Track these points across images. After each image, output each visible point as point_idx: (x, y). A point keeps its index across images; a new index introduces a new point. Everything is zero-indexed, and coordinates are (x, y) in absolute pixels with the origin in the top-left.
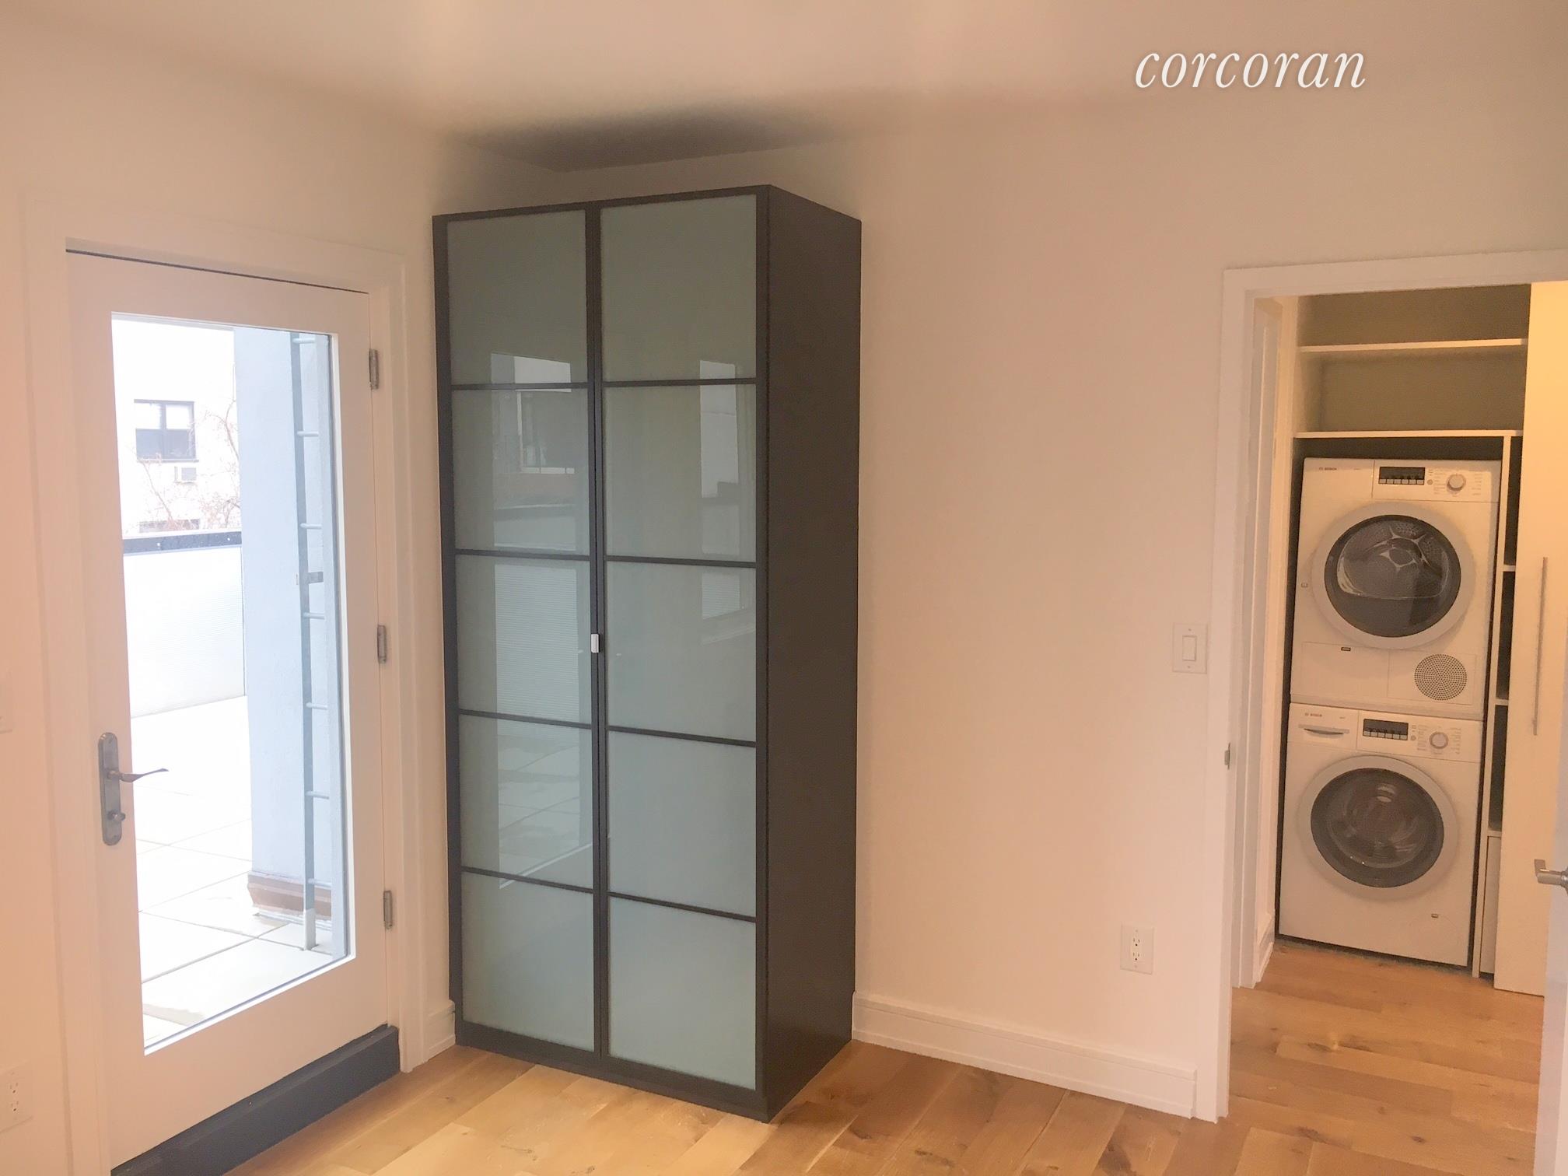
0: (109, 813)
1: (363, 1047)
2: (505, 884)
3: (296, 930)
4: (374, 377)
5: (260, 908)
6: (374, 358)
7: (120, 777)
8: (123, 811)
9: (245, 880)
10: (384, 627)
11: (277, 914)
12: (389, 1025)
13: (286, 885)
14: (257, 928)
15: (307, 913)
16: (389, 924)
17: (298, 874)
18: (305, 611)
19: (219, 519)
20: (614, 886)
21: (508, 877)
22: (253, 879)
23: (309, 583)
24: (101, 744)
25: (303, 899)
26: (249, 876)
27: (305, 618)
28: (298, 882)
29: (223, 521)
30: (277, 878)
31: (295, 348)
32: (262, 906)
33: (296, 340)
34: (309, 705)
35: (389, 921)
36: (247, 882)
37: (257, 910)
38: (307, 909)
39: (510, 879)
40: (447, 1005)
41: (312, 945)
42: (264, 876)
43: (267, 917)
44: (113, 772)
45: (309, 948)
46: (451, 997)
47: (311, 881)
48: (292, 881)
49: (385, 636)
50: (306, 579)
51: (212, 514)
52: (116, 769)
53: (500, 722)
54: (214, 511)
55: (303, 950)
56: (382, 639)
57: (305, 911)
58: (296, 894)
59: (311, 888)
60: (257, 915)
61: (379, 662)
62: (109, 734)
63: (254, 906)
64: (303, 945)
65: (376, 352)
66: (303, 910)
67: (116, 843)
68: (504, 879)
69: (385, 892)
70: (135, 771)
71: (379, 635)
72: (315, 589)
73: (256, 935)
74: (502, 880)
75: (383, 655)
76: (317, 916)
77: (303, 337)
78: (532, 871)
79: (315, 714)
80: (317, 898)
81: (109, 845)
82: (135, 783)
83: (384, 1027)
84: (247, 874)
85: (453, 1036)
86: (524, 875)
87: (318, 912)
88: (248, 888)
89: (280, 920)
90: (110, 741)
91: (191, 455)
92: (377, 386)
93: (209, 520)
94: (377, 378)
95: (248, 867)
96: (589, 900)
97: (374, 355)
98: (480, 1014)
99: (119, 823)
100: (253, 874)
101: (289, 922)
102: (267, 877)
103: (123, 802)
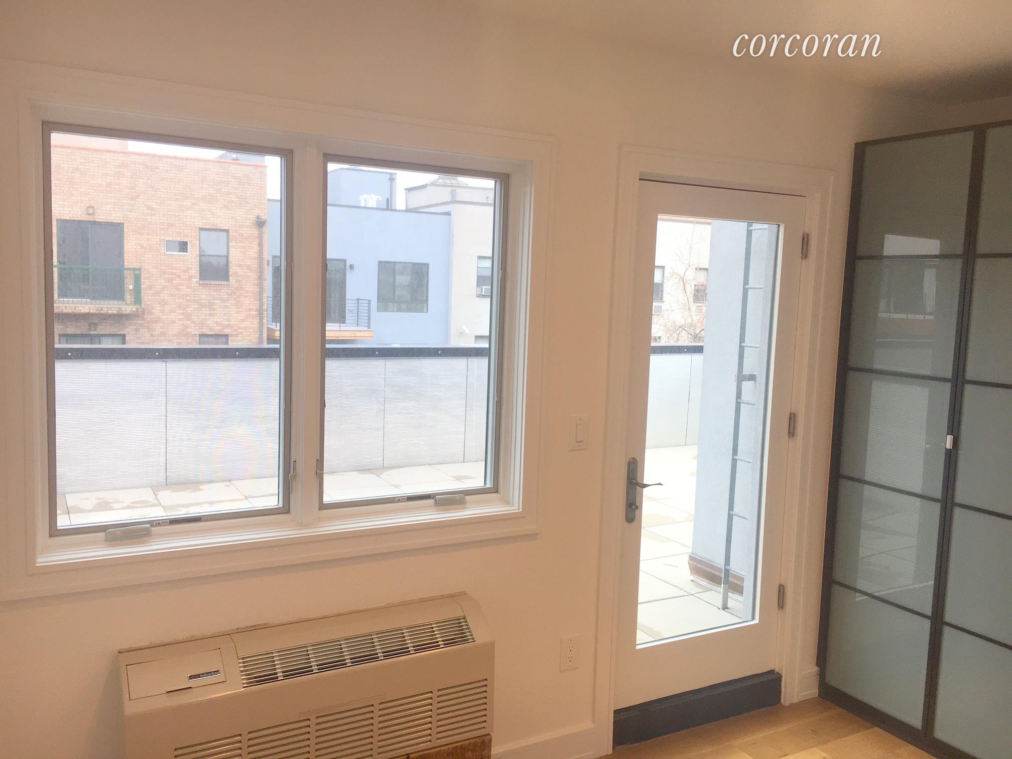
0: (630, 504)
1: (757, 681)
2: (860, 598)
3: (716, 595)
4: (805, 251)
5: (694, 577)
6: (806, 239)
7: (637, 484)
8: (637, 504)
9: (687, 558)
10: (794, 413)
11: (704, 583)
12: (776, 672)
13: (712, 567)
14: (693, 589)
15: (724, 588)
16: (781, 606)
17: (720, 561)
18: (739, 398)
19: (674, 337)
20: (948, 618)
21: (865, 593)
22: (692, 558)
23: (743, 381)
24: (629, 464)
25: (722, 578)
26: (690, 556)
27: (739, 403)
28: (719, 566)
29: (676, 339)
30: (706, 561)
31: (749, 233)
32: (696, 576)
33: (750, 228)
34: (736, 457)
35: (781, 605)
36: (688, 559)
37: (692, 578)
38: (724, 584)
39: (866, 595)
40: (813, 669)
41: (725, 607)
42: (698, 558)
43: (698, 584)
44: (634, 481)
45: (724, 609)
46: (818, 664)
47: (727, 567)
48: (715, 565)
49: (794, 420)
50: (741, 378)
51: (670, 334)
52: (636, 479)
53: (866, 486)
54: (672, 333)
55: (719, 609)
56: (792, 423)
57: (722, 585)
58: (717, 573)
59: (727, 572)
60: (692, 581)
61: (789, 436)
62: (633, 458)
63: (691, 575)
64: (720, 606)
65: (808, 235)
66: (721, 585)
67: (632, 521)
68: (860, 594)
69: (780, 585)
70: (645, 482)
71: (790, 418)
72: (747, 385)
73: (692, 593)
74: (858, 594)
75: (792, 432)
76: (730, 590)
77: (756, 226)
78: (880, 594)
79: (739, 463)
80: (730, 579)
81: (628, 522)
82: (645, 490)
83: (771, 672)
84: (688, 555)
85: (817, 690)
86: (876, 594)
87: (729, 588)
88: (689, 563)
89: (706, 587)
90: (634, 463)
91: (660, 298)
92: (806, 257)
93: (668, 338)
94: (807, 252)
95: (690, 550)
96: (927, 624)
97: (806, 236)
98: (835, 681)
99: (634, 511)
100: (692, 555)
101: (711, 590)
102: (700, 559)
103: (637, 499)
